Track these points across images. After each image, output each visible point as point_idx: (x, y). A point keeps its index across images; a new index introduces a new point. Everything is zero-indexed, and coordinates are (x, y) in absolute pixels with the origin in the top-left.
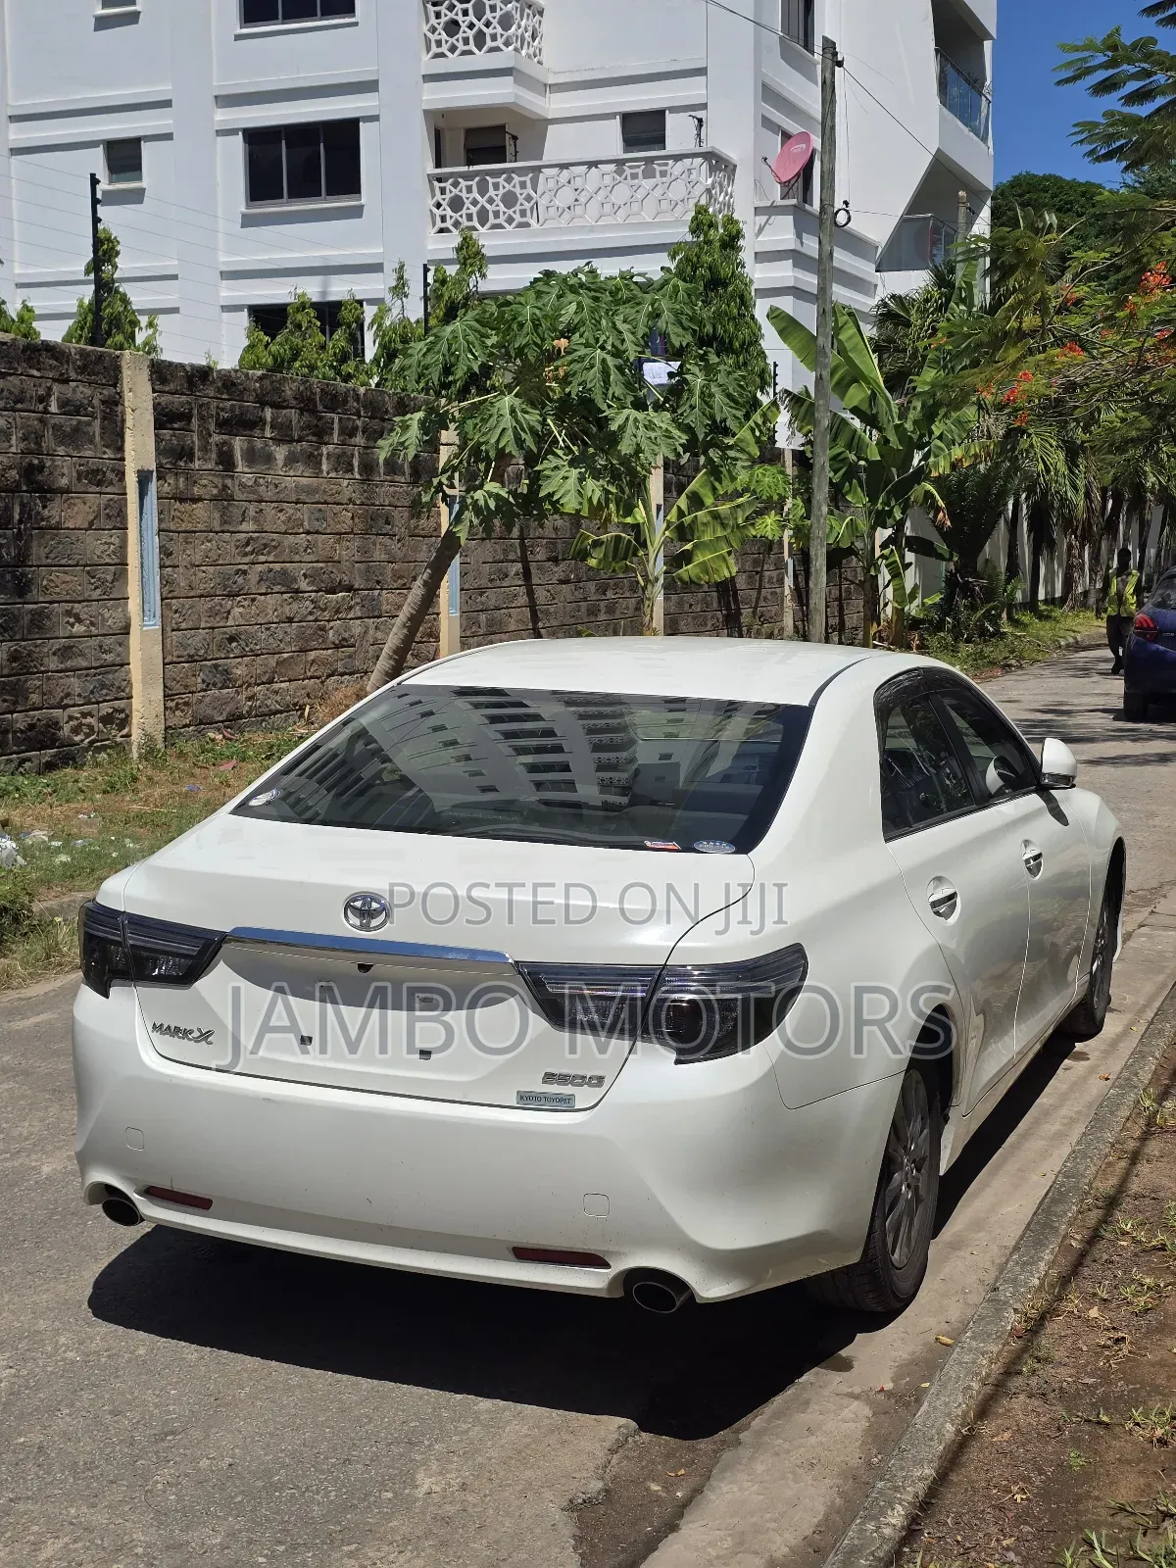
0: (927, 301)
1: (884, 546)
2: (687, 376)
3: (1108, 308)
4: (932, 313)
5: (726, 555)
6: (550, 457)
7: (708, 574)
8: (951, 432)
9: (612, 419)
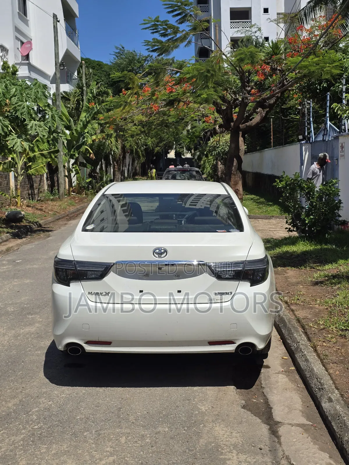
0: (75, 93)
1: (73, 165)
2: (46, 111)
3: (149, 96)
4: (77, 97)
5: (43, 167)
6: (10, 135)
7: (38, 172)
8: (91, 131)
9: (28, 124)
